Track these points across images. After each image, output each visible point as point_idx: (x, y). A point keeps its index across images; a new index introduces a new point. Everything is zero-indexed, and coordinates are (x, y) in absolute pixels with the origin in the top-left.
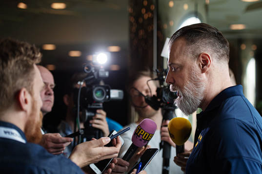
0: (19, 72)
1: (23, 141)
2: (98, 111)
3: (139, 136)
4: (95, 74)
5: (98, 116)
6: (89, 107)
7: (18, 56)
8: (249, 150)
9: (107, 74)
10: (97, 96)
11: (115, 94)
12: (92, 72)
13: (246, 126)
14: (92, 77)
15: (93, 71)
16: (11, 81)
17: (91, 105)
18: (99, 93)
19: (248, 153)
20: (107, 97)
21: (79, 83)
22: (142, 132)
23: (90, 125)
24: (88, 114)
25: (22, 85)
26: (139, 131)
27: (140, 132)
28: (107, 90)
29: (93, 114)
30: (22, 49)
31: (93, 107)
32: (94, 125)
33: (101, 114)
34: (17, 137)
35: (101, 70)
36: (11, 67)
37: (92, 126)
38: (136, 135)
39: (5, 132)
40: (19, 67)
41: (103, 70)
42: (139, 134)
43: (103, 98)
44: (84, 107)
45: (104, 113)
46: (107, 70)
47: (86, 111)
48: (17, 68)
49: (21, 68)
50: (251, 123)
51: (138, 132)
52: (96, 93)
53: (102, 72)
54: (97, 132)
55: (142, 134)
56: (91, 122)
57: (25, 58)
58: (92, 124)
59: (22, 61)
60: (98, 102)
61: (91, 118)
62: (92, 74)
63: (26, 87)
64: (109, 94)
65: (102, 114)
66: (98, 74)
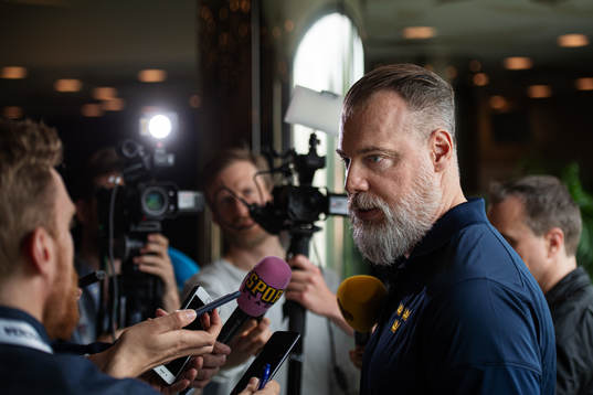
0: (25, 194)
1: (46, 348)
2: (151, 238)
3: (255, 295)
4: (146, 159)
5: (153, 247)
6: (133, 228)
7: (19, 160)
8: (516, 344)
9: (171, 160)
10: (151, 207)
11: (186, 200)
12: (138, 156)
13: (509, 295)
14: (139, 166)
15: (142, 154)
16: (11, 218)
17: (137, 224)
18: (154, 201)
19: (517, 353)
20: (172, 208)
21: (111, 179)
22: (261, 286)
23: (135, 268)
24: (130, 244)
25: (35, 220)
26: (254, 285)
27: (257, 287)
28: (171, 194)
29: (140, 244)
30: (25, 140)
31: (140, 229)
32: (143, 268)
33: (157, 243)
34: (31, 339)
35: (157, 151)
36: (9, 187)
37: (139, 271)
38: (248, 293)
39: (8, 331)
40: (25, 184)
41: (162, 151)
42: (254, 291)
43: (163, 210)
44: (123, 230)
45: (163, 240)
46: (170, 150)
47: (127, 238)
48: (21, 185)
49: (30, 184)
50: (518, 285)
51: (253, 287)
52: (147, 200)
53: (161, 155)
54: (151, 283)
55: (262, 290)
56: (136, 260)
57: (33, 160)
58: (138, 265)
59: (29, 168)
60: (152, 219)
61: (136, 253)
62: (138, 159)
63: (42, 225)
64: (175, 200)
65: (159, 243)
66: (152, 160)
